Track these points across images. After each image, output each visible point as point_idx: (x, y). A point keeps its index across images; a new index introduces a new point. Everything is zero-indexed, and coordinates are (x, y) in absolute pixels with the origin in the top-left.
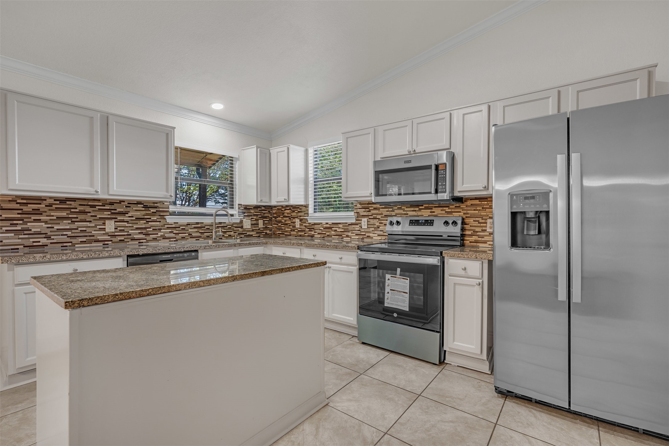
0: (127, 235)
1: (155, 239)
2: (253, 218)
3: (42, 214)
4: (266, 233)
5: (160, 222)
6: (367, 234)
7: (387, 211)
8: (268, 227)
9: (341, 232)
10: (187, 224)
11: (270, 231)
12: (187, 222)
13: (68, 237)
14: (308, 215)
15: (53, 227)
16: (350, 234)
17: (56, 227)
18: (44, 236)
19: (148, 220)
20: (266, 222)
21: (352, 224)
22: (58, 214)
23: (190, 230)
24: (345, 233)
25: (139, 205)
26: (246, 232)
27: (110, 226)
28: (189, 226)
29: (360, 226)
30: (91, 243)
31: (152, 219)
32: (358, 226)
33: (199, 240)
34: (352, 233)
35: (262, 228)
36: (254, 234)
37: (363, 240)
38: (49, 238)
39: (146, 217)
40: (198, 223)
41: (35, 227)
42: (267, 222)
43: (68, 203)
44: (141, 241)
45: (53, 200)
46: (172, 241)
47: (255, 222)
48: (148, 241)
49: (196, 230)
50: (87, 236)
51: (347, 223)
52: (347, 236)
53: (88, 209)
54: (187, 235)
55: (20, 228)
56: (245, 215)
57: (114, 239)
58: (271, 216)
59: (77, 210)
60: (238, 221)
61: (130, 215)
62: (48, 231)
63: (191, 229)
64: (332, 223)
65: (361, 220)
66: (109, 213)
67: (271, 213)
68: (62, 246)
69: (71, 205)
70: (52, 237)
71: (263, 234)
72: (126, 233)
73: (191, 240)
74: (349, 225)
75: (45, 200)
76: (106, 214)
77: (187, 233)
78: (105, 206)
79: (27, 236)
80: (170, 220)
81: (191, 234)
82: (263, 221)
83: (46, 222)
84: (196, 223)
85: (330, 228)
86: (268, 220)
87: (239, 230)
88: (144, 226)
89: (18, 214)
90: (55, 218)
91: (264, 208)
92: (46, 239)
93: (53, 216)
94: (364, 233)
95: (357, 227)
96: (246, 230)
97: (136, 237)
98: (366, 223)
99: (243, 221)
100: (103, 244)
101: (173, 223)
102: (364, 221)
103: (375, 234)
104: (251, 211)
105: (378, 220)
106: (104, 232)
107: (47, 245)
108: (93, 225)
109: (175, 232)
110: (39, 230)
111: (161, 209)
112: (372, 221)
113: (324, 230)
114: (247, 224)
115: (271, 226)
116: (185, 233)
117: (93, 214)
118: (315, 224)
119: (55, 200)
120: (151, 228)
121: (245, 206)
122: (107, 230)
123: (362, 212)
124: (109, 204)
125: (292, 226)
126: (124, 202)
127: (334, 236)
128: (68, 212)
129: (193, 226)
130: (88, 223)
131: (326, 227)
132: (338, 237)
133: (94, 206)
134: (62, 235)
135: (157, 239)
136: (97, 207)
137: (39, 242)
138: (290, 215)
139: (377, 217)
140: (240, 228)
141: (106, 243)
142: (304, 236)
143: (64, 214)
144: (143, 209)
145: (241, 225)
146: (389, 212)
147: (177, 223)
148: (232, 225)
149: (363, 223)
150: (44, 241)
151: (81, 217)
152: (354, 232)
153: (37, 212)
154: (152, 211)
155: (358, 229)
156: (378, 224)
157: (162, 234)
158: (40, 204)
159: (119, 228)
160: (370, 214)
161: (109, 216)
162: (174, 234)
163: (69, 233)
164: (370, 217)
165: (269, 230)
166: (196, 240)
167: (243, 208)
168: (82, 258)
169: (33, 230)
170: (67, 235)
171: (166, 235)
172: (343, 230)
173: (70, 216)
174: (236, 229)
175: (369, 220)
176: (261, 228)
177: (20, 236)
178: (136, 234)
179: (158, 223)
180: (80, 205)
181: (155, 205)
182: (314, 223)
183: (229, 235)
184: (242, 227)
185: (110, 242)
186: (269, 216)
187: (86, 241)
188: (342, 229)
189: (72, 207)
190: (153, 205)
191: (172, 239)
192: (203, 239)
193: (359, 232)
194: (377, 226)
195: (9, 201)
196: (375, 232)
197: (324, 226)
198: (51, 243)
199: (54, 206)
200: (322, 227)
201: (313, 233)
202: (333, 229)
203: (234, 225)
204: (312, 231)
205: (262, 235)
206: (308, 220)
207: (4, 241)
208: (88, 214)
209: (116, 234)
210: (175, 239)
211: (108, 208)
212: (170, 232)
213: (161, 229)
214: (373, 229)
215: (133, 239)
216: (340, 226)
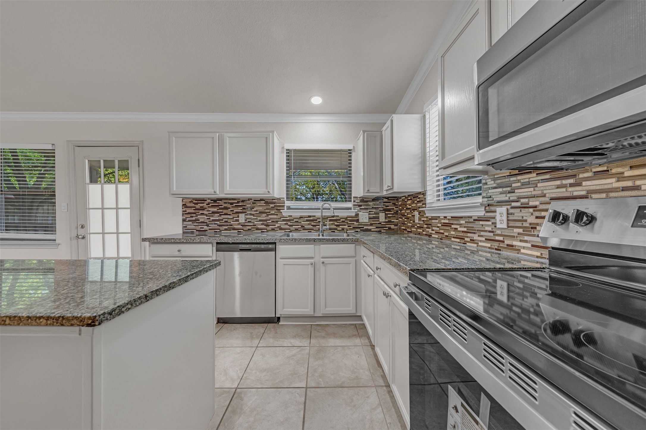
0: (253, 225)
1: (273, 229)
2: (372, 212)
3: (204, 210)
4: (390, 228)
5: (277, 215)
6: (507, 242)
7: (558, 187)
8: (392, 221)
9: (463, 232)
10: (300, 217)
11: (395, 226)
12: (300, 216)
13: (218, 225)
14: (426, 206)
15: (210, 219)
16: (476, 237)
17: (212, 218)
18: (205, 224)
19: (268, 214)
20: (389, 215)
21: (480, 219)
22: (212, 210)
23: (302, 223)
24: (469, 235)
25: (261, 202)
26: (362, 226)
27: (242, 218)
28: (301, 219)
29: (492, 223)
30: (231, 231)
31: (271, 212)
32: (490, 223)
33: (311, 232)
34: (479, 236)
35: (384, 222)
36: (373, 229)
37: (499, 252)
38: (208, 225)
39: (266, 211)
40: (310, 216)
41: (202, 218)
42: (391, 215)
43: (218, 202)
44: (263, 230)
45: (210, 200)
46: (287, 232)
47: (374, 215)
48: (268, 231)
49: (309, 223)
50: (228, 225)
51: (471, 217)
52: (472, 241)
53: (229, 206)
54: (300, 227)
55: (194, 219)
56: (361, 208)
57: (245, 228)
58: (397, 209)
59: (223, 207)
60: (354, 214)
61: (255, 210)
62: (207, 221)
63: (303, 221)
64: (452, 217)
65: (495, 212)
66: (242, 208)
67: (397, 205)
68: (214, 232)
69: (219, 203)
70: (210, 225)
71: (385, 228)
72: (252, 224)
73: (304, 232)
74: (474, 220)
75: (206, 200)
76: (239, 209)
77: (300, 225)
78: (238, 203)
79: (197, 224)
80: (285, 213)
81: (304, 227)
82: (385, 214)
83: (206, 215)
84: (309, 216)
85: (449, 225)
86: (393, 213)
87: (354, 224)
88: (265, 219)
89: (194, 210)
90: (211, 212)
91: (387, 200)
92: (206, 226)
93: (210, 211)
94: (501, 238)
95: (488, 225)
96: (363, 224)
97: (259, 227)
98: (505, 218)
99: (359, 214)
100: (238, 232)
101: (288, 216)
102: (501, 214)
103: (526, 241)
104: (369, 204)
105: (531, 210)
106: (238, 223)
107: (207, 231)
108: (232, 217)
109: (289, 224)
110: (203, 220)
111: (278, 205)
112: (518, 214)
113: (443, 227)
114: (364, 217)
115: (397, 221)
116: (298, 225)
117: (232, 210)
118: (432, 219)
119: (211, 200)
120: (270, 220)
121: (361, 199)
122: (240, 221)
123: (497, 195)
124: (242, 202)
125: (412, 220)
126: (251, 199)
127: (453, 237)
128: (218, 208)
129: (306, 219)
130: (229, 216)
131: (444, 223)
132: (459, 240)
133: (232, 204)
134: (215, 224)
135: (274, 229)
136: (235, 204)
137: (203, 228)
138: (411, 207)
139: (531, 204)
140: (355, 222)
141: (240, 230)
142: (422, 235)
143: (215, 210)
144: (265, 204)
145: (356, 219)
146: (564, 190)
147: (291, 216)
148: (346, 218)
149: (498, 218)
150: (206, 228)
151: (225, 211)
152: (482, 233)
153: (202, 209)
154: (271, 206)
155: (490, 229)
156: (532, 220)
157: (279, 225)
158: (203, 203)
159: (248, 220)
160: (513, 197)
161: (241, 211)
162: (289, 226)
163: (218, 223)
164: (514, 204)
165: (393, 224)
166: (308, 232)
167: (359, 201)
168: (183, 242)
169: (200, 220)
170: (217, 224)
171: (282, 226)
172: (465, 229)
173: (219, 211)
174: (350, 222)
175: (511, 211)
176: (382, 222)
177: (195, 224)
178: (259, 224)
179: (276, 216)
180: (225, 203)
181: (274, 201)
182: (432, 217)
183: (342, 229)
184: (357, 221)
185: (242, 230)
186: (394, 209)
187: (227, 229)
188: (465, 227)
189: (219, 204)
190: (271, 201)
191: (287, 230)
192: (315, 231)
193: (492, 234)
194: (530, 224)
195: (190, 202)
196: (526, 238)
197: (443, 221)
198: (209, 229)
199: (211, 204)
200: (440, 223)
201: (430, 230)
202: (453, 226)
203: (348, 219)
204: (430, 228)
205: (384, 230)
206: (426, 212)
207: (188, 227)
208: (229, 209)
209: (246, 224)
210: (289, 230)
211: (241, 205)
212: (285, 224)
213: (278, 221)
214: (520, 230)
215: (257, 229)
216: (463, 222)
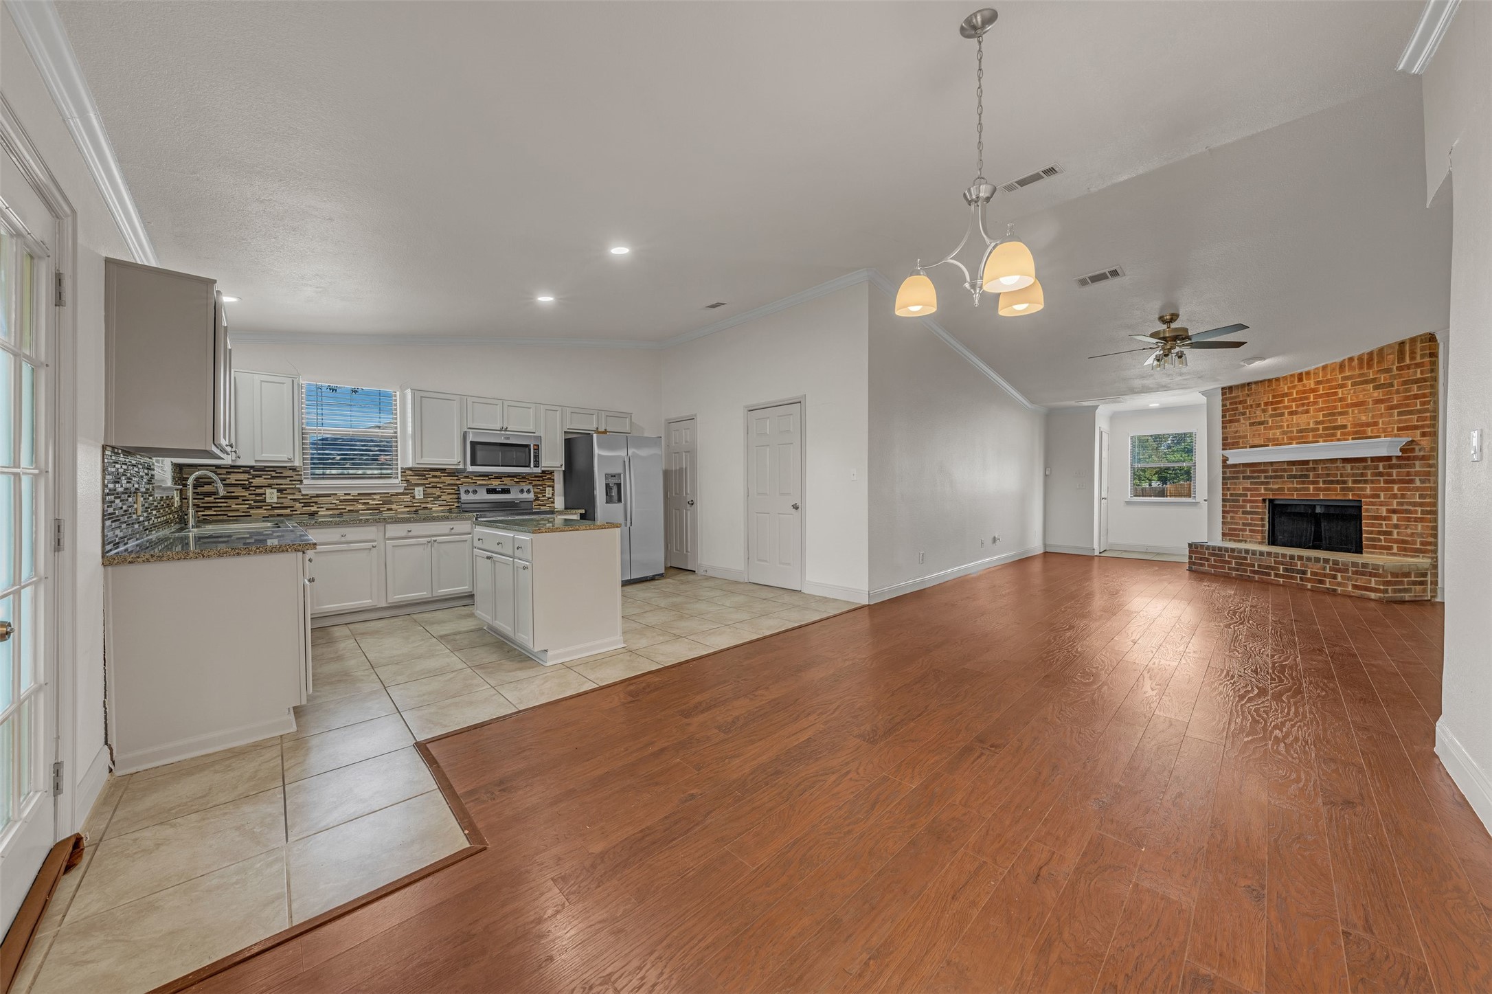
6: (423, 505)
9: (376, 504)
14: (301, 483)
16: (394, 506)
21: (397, 494)
24: (385, 505)
29: (411, 496)
34: (397, 505)
51: (388, 493)
52: (390, 509)
64: (358, 494)
65: (414, 489)
74: (391, 495)
85: (357, 501)
94: (419, 504)
95: (407, 498)
98: (422, 493)
102: (419, 491)
103: (436, 504)
105: (438, 489)
112: (429, 491)
113: (341, 503)
118: (318, 496)
123: (414, 479)
125: (252, 500)
127: (362, 510)
131: (344, 499)
132: (371, 511)
138: (247, 482)
139: (438, 486)
149: (416, 493)
152: (401, 503)
155: (409, 500)
156: (439, 493)
160: (426, 481)
164: (427, 486)
172: (380, 502)
175: (426, 489)
188: (379, 500)
193: (411, 503)
194: (438, 496)
196: (435, 502)
197: (341, 498)
200: (337, 500)
201: (314, 509)
202: (360, 501)
204: (313, 506)
206: (301, 489)
214: (432, 499)
216: (377, 497)
